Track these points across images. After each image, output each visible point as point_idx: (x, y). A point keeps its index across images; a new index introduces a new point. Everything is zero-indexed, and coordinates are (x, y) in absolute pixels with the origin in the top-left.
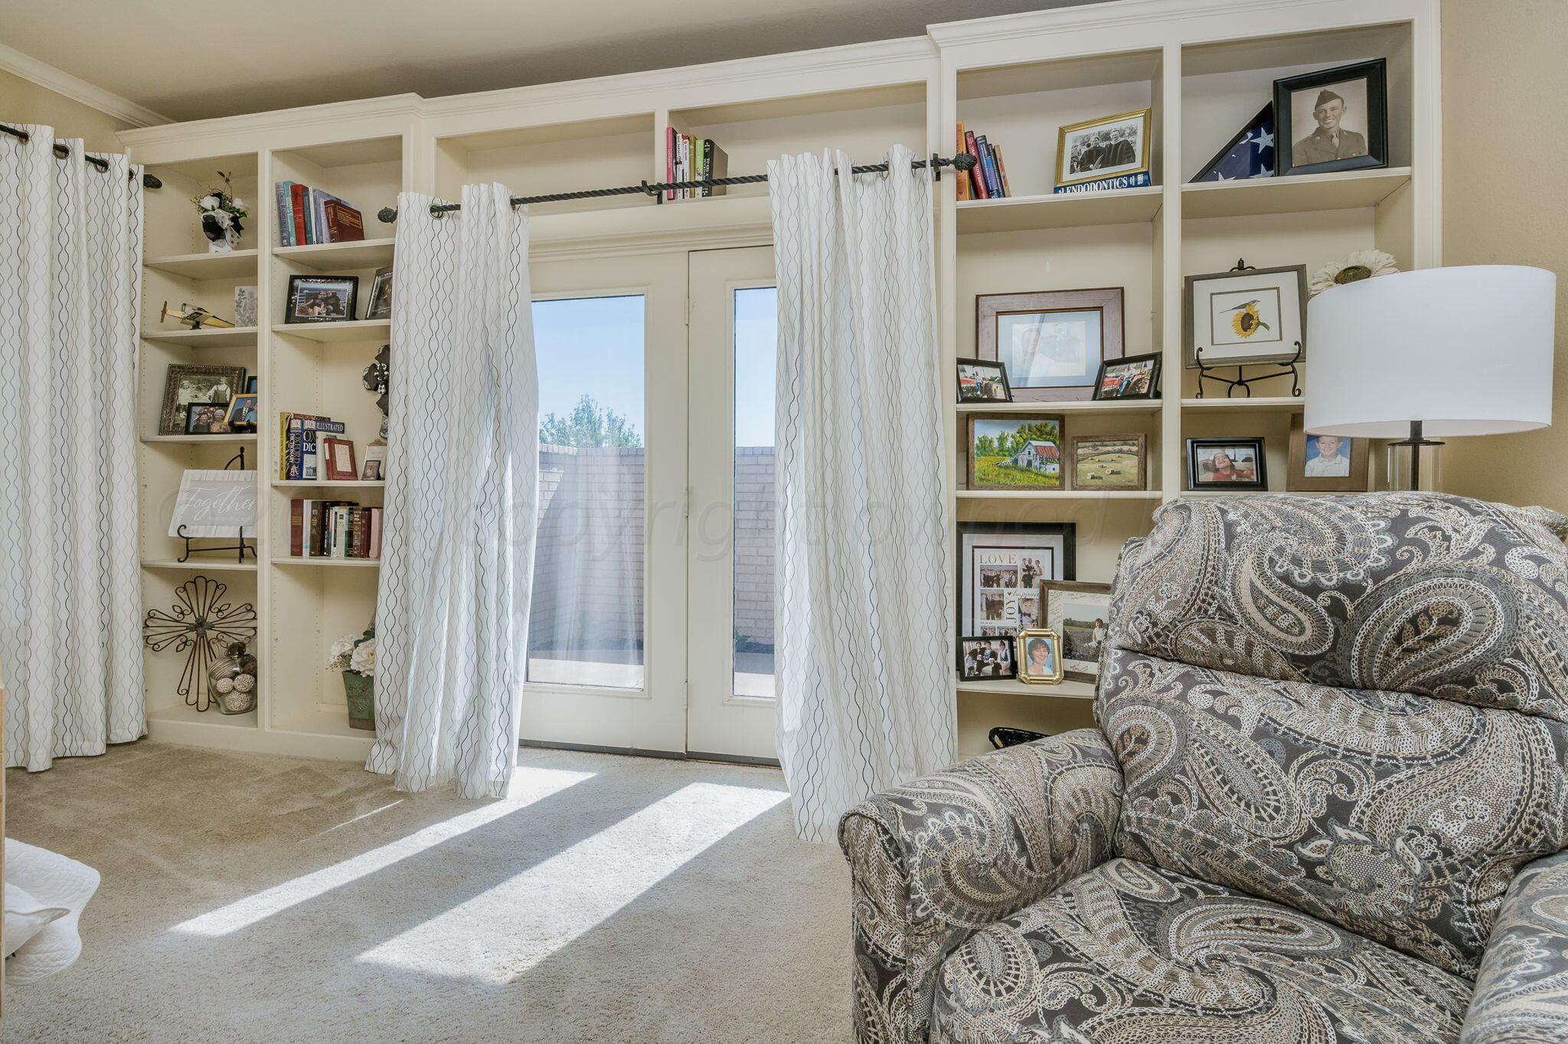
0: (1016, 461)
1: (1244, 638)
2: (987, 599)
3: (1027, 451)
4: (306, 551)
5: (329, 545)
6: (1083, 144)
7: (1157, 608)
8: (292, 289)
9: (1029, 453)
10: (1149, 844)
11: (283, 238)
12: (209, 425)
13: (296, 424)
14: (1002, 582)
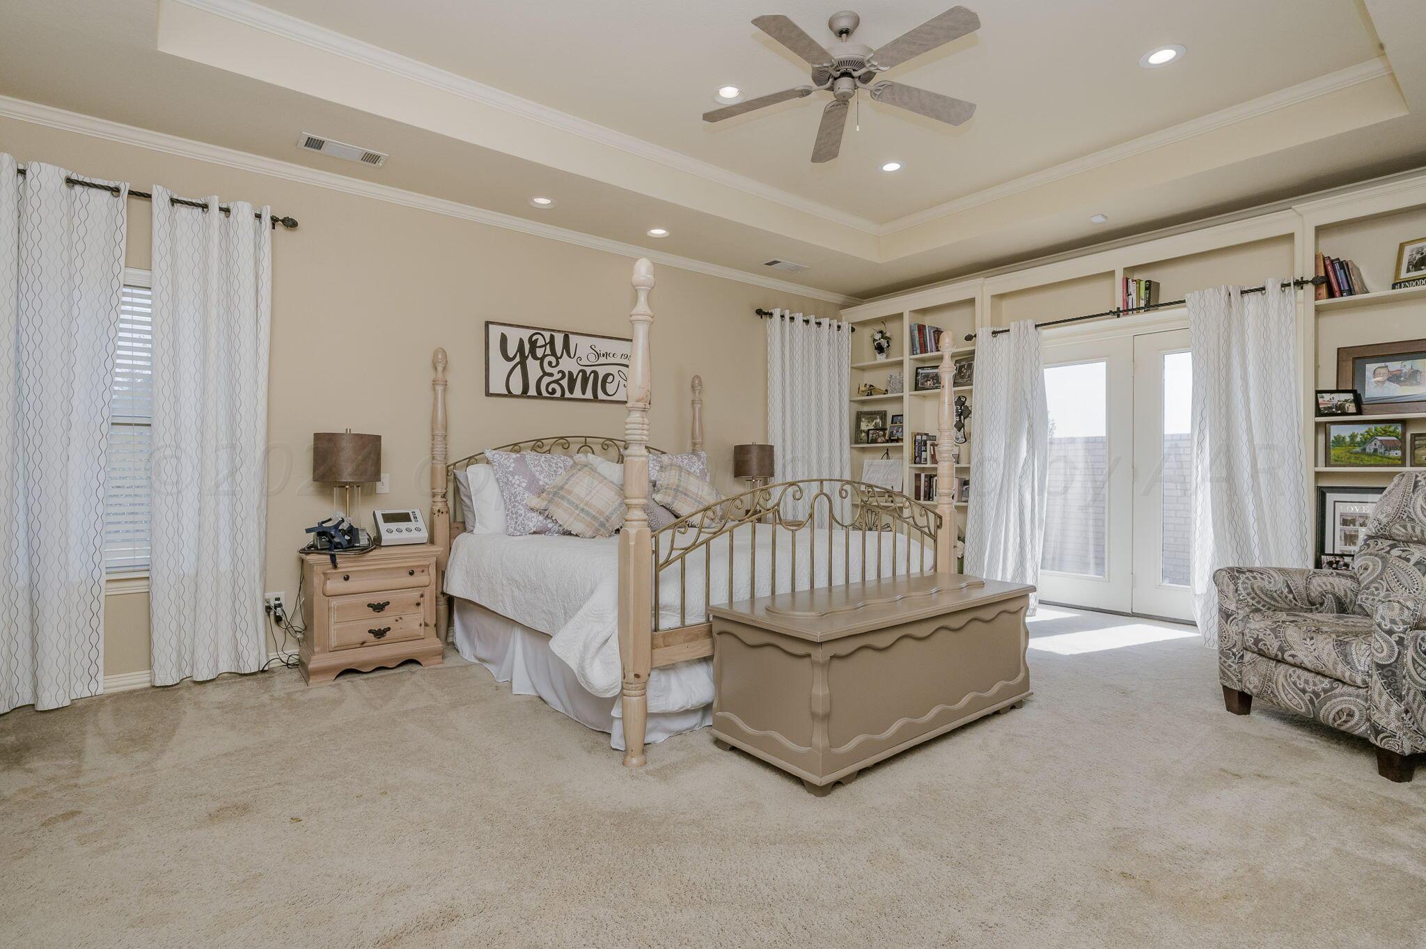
0: (1364, 449)
1: (1419, 528)
2: (1345, 533)
3: (1373, 443)
4: (922, 498)
5: (933, 495)
6: (1418, 253)
7: (1381, 517)
8: (917, 374)
9: (1375, 444)
10: (1365, 607)
11: (913, 351)
12: (876, 439)
13: (919, 438)
14: (1357, 523)
